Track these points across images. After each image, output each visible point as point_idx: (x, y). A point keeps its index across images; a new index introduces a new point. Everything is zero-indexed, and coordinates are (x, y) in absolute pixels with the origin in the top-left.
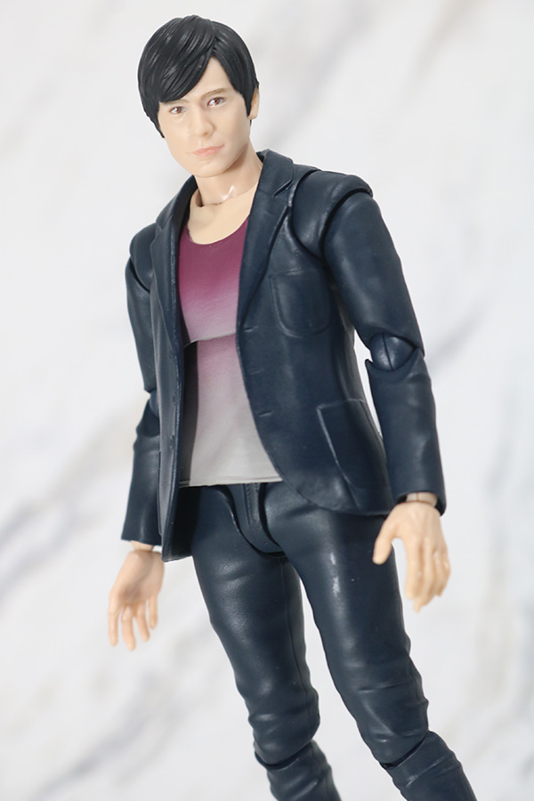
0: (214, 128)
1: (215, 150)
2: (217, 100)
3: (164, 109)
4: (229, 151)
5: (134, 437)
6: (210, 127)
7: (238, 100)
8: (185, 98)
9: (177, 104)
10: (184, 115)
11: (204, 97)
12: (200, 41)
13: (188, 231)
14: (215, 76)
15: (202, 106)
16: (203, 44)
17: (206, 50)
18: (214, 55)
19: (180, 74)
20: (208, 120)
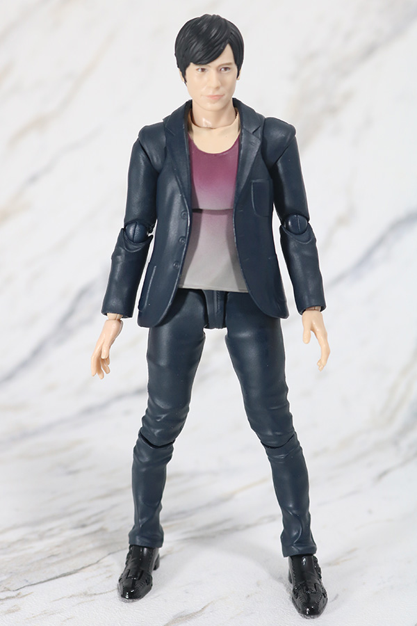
0: (222, 84)
15: (217, 71)
17: (225, 39)
18: (228, 42)
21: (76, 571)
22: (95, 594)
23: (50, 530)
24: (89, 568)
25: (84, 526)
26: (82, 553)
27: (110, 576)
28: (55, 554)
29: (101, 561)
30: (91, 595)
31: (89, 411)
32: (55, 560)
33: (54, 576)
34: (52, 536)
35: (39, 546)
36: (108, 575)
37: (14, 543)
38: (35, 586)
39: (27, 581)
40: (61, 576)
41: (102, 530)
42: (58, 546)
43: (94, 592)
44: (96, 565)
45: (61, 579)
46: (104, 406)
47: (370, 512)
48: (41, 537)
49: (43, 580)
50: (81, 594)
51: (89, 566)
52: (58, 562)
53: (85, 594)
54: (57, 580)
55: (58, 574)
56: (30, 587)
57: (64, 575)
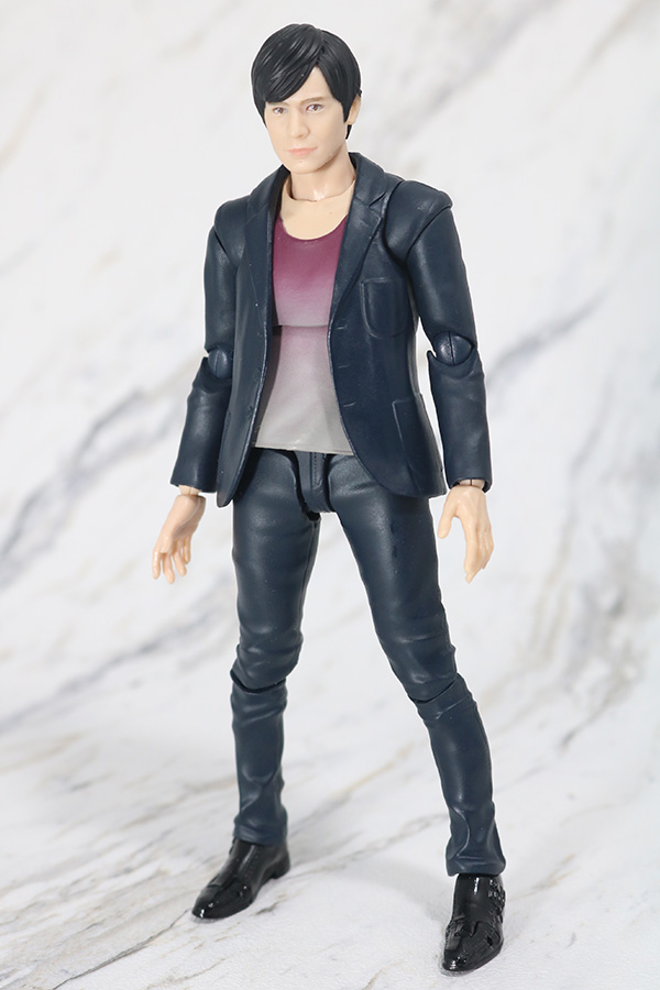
0: (309, 132)
1: (306, 152)
2: (316, 107)
3: (269, 107)
4: (321, 155)
5: (189, 389)
6: (305, 131)
7: (337, 107)
8: (286, 101)
9: (279, 105)
10: (285, 115)
11: (303, 103)
12: (307, 51)
13: (281, 221)
14: (316, 83)
15: (300, 110)
16: (309, 54)
17: (311, 60)
18: (317, 64)
19: (285, 79)
20: (303, 124)
21: (141, 946)
22: (187, 978)
23: (76, 882)
24: (162, 937)
25: (128, 871)
26: (140, 915)
27: (200, 946)
28: (96, 921)
29: (177, 924)
30: (181, 980)
31: (73, 687)
32: (100, 931)
33: (107, 957)
34: (82, 893)
35: (66, 911)
36: (196, 944)
37: (23, 911)
38: (83, 978)
39: (67, 972)
40: (119, 957)
41: (159, 873)
42: (97, 908)
43: (182, 974)
44: (171, 932)
45: (120, 961)
46: (96, 677)
47: (571, 797)
48: (65, 897)
49: (92, 967)
50: (164, 982)
51: (160, 934)
52: (106, 935)
53: (171, 980)
54: (115, 964)
55: (115, 955)
56: (75, 981)
57: (125, 954)
